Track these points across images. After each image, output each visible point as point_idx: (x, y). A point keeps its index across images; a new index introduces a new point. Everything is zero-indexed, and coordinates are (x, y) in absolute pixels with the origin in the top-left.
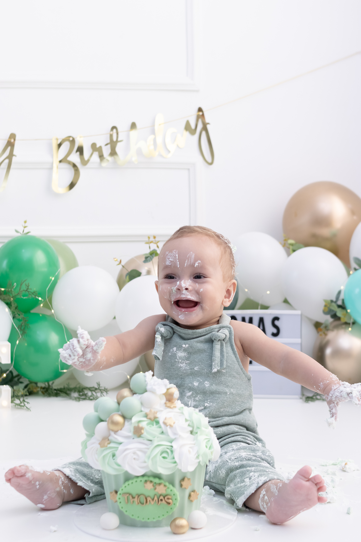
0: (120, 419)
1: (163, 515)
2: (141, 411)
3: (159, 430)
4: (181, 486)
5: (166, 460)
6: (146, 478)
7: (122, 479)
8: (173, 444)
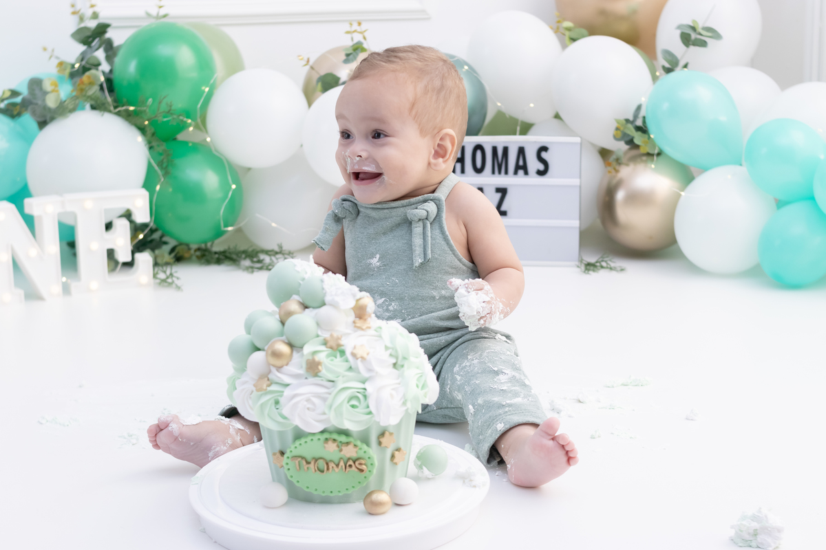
0: (285, 349)
1: (353, 487)
2: (318, 336)
3: (346, 365)
4: (380, 443)
5: (356, 410)
6: (326, 435)
7: (290, 437)
8: (367, 386)
